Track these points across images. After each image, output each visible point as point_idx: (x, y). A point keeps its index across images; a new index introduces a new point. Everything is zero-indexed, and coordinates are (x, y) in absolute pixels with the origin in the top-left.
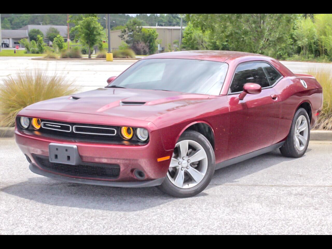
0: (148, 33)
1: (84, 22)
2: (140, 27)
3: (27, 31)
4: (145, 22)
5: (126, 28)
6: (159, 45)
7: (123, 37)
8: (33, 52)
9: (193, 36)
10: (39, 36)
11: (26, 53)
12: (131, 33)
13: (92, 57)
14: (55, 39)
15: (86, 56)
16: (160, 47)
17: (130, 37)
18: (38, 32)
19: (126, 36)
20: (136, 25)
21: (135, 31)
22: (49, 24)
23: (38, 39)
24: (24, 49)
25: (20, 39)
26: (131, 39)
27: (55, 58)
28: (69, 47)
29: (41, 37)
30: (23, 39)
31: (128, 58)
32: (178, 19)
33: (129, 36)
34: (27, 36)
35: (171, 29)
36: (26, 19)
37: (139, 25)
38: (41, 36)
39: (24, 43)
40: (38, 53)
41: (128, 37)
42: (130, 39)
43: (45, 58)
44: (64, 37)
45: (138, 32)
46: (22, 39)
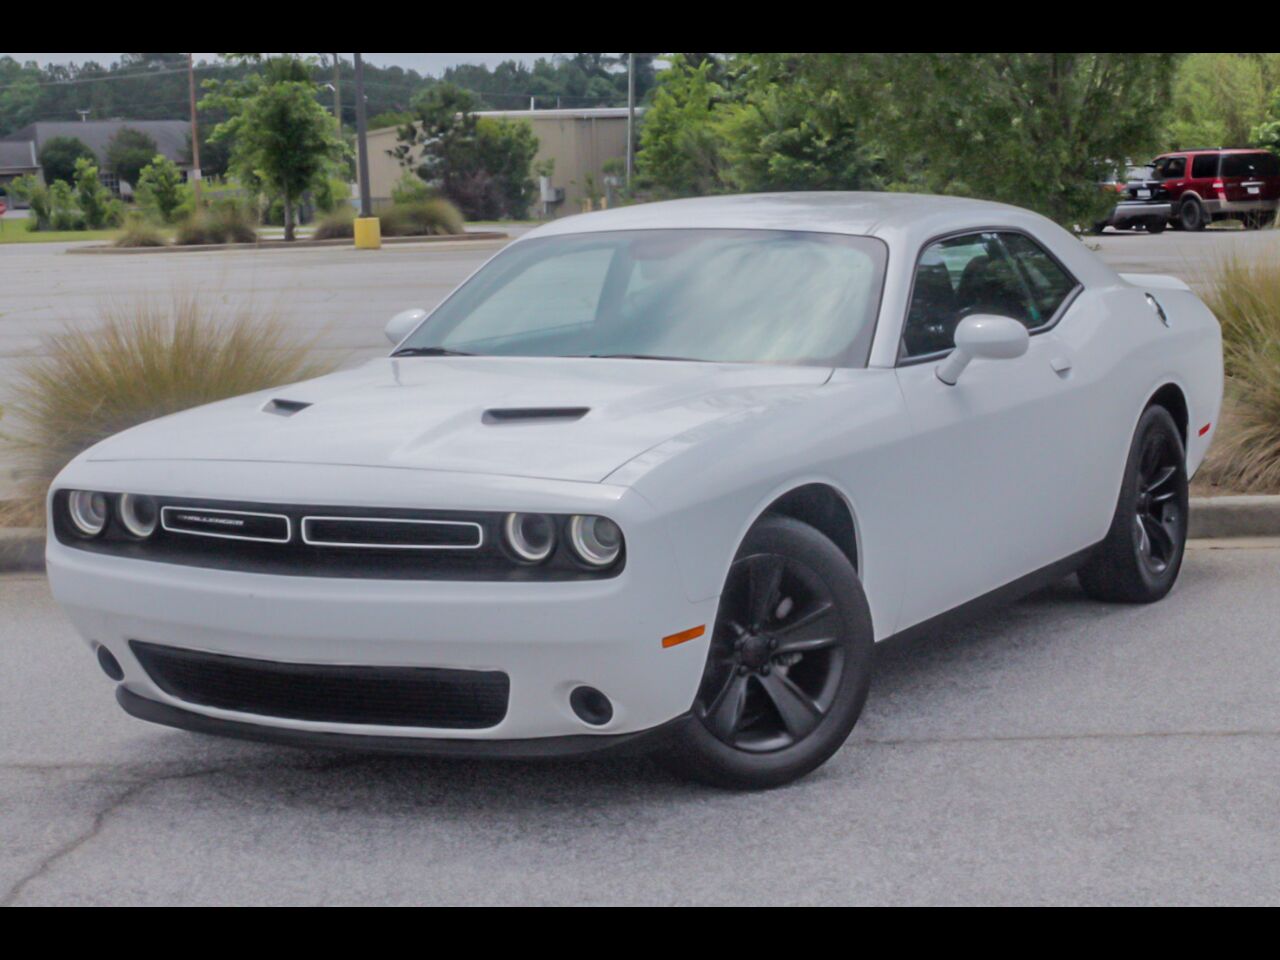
0: (501, 138)
1: (264, 103)
2: (470, 114)
3: (32, 144)
4: (479, 94)
5: (417, 119)
6: (543, 182)
7: (407, 156)
8: (63, 225)
9: (678, 142)
10: (81, 162)
11: (36, 229)
12: (436, 140)
13: (298, 236)
14: (146, 171)
15: (277, 233)
16: (550, 186)
17: (433, 152)
18: (75, 149)
19: (416, 151)
20: (454, 106)
21: (450, 132)
22: (114, 114)
23: (80, 174)
24: (25, 216)
25: (10, 177)
26: (437, 161)
27: (155, 244)
28: (202, 199)
29: (91, 165)
30: (20, 175)
31: (435, 233)
32: (603, 81)
33: (429, 149)
34: (35, 163)
35: (589, 119)
36: (22, 99)
37: (465, 108)
38: (91, 160)
39: (27, 190)
40: (80, 226)
41: (425, 152)
42: (431, 160)
43: (119, 244)
44: (178, 164)
45: (465, 135)
46: (18, 179)
